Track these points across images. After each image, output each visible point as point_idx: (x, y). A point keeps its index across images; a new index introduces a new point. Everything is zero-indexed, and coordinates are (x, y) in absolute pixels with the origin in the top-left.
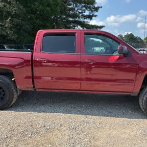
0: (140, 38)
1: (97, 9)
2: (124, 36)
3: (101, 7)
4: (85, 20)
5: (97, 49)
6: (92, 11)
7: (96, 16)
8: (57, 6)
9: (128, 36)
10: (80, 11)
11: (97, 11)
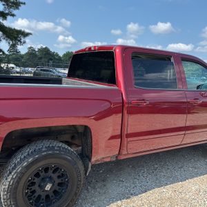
0: (57, 55)
2: (37, 50)
3: (24, 3)
6: (10, 7)
9: (41, 50)
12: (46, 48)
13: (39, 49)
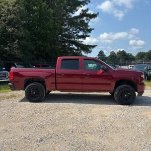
0: (131, 55)
1: (90, 31)
2: (116, 53)
3: (94, 29)
4: (80, 40)
5: (91, 65)
6: (86, 33)
7: (89, 36)
8: (56, 30)
10: (74, 32)
11: (90, 32)
12: (123, 51)
13: (118, 52)
